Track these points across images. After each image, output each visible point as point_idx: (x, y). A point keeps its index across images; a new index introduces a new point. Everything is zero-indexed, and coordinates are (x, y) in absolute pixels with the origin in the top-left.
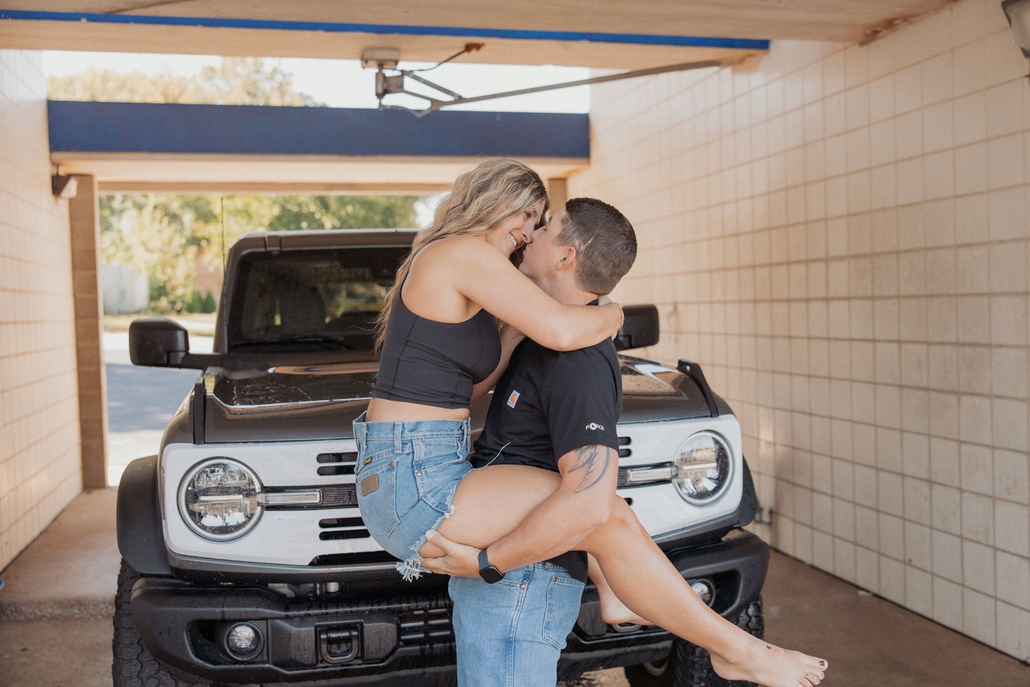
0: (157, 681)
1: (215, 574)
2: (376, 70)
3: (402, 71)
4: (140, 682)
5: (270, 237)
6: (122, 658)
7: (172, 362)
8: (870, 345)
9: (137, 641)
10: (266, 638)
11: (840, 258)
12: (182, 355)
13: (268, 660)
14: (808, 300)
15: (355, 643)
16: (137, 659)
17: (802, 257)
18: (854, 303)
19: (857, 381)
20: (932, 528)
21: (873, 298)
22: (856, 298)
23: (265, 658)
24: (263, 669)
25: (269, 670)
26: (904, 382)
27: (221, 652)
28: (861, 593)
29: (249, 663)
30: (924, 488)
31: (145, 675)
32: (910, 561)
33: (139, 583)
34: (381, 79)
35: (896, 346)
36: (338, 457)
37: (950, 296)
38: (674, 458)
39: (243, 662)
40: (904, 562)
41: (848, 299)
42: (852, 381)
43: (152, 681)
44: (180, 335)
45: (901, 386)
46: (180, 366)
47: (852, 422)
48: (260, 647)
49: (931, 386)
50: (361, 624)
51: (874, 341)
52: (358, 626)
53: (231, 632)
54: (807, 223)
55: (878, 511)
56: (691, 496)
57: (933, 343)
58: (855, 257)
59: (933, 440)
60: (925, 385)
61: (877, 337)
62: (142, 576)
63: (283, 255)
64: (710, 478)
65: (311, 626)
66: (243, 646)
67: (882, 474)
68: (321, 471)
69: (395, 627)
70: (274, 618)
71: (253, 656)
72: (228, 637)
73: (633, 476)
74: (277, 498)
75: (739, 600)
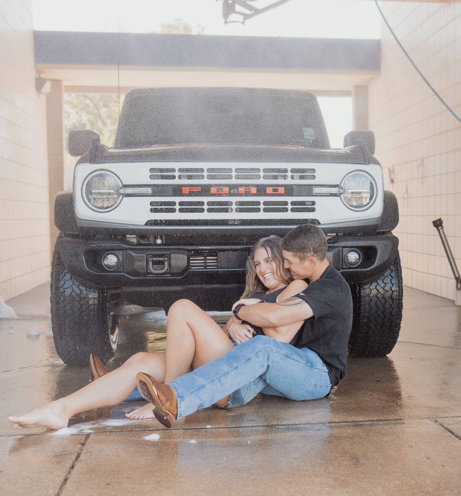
10: (122, 259)
15: (166, 264)
23: (122, 270)
24: (120, 275)
29: (114, 272)
34: (226, 6)
39: (110, 272)
48: (120, 265)
50: (169, 255)
65: (145, 254)
66: (112, 264)
68: (151, 177)
69: (186, 257)
70: (126, 249)
71: (116, 269)
72: (104, 259)
73: (316, 190)
74: (129, 191)
75: (377, 263)
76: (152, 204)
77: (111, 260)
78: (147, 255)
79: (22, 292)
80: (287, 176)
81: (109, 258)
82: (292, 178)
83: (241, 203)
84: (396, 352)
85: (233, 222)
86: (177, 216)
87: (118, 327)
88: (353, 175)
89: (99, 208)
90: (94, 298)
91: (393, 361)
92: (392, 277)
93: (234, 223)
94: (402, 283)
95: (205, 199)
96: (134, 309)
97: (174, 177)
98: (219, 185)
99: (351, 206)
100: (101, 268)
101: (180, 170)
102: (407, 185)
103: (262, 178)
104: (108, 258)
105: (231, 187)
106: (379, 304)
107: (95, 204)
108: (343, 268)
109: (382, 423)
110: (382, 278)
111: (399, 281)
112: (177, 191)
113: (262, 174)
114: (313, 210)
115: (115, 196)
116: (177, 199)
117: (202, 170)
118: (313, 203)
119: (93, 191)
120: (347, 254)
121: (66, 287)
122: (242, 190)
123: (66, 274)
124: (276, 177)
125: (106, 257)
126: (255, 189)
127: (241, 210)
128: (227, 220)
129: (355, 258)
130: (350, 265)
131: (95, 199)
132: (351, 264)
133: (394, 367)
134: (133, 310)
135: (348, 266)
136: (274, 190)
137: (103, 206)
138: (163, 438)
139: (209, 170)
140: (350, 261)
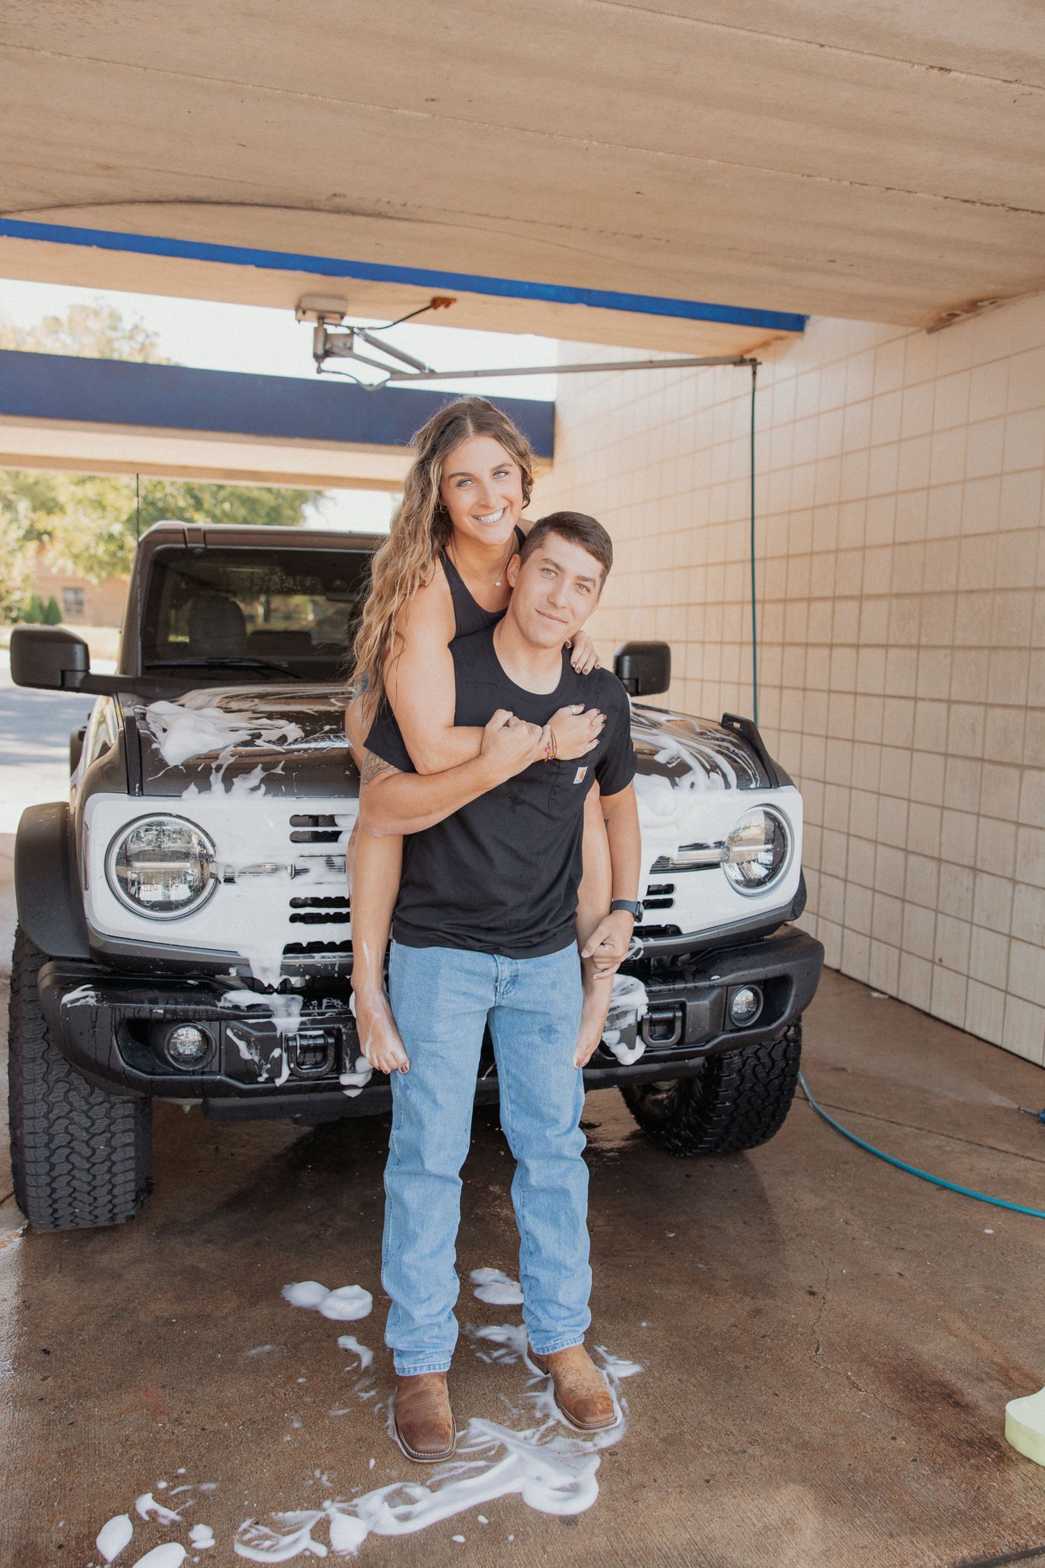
0: (68, 1085)
1: (152, 961)
2: (316, 325)
3: (351, 329)
4: (46, 1086)
5: (189, 530)
6: (24, 1056)
7: (68, 684)
8: (911, 703)
9: (42, 1034)
10: (218, 1041)
11: (878, 597)
12: (80, 676)
13: (220, 1071)
14: (831, 646)
15: (331, 1053)
16: (42, 1057)
17: (829, 593)
18: (892, 652)
19: (887, 746)
20: (972, 923)
21: (919, 647)
22: (895, 646)
23: (215, 1067)
24: (213, 1082)
25: (220, 1083)
26: (950, 751)
27: (158, 1058)
28: (875, 995)
29: (194, 1073)
30: (966, 877)
31: (52, 1078)
32: (941, 960)
33: (47, 968)
34: (321, 338)
35: (944, 706)
36: (315, 820)
37: (1020, 649)
38: (725, 839)
39: (187, 1073)
40: (933, 962)
41: (886, 646)
42: (882, 745)
43: (61, 1085)
44: (78, 649)
45: (946, 755)
46: (77, 690)
47: (878, 794)
48: (210, 1054)
49: (986, 757)
50: (339, 1030)
51: (915, 699)
52: (335, 1032)
53: (172, 1034)
54: (837, 551)
55: (903, 900)
56: (737, 882)
57: (993, 705)
58: (897, 595)
59: (982, 820)
60: (979, 755)
61: (919, 695)
62: (51, 959)
63: (208, 554)
64: (762, 864)
66: (188, 1052)
67: (912, 858)
68: (295, 837)
70: (228, 1018)
71: (200, 1064)
72: (169, 1042)
75: (790, 1011)
76: (296, 902)
89: (151, 907)
106: (759, 1070)
108: (724, 1032)
114: (669, 904)
118: (670, 888)
120: (734, 997)
129: (748, 1004)
130: (736, 1019)
132: (739, 1018)
135: (734, 1024)
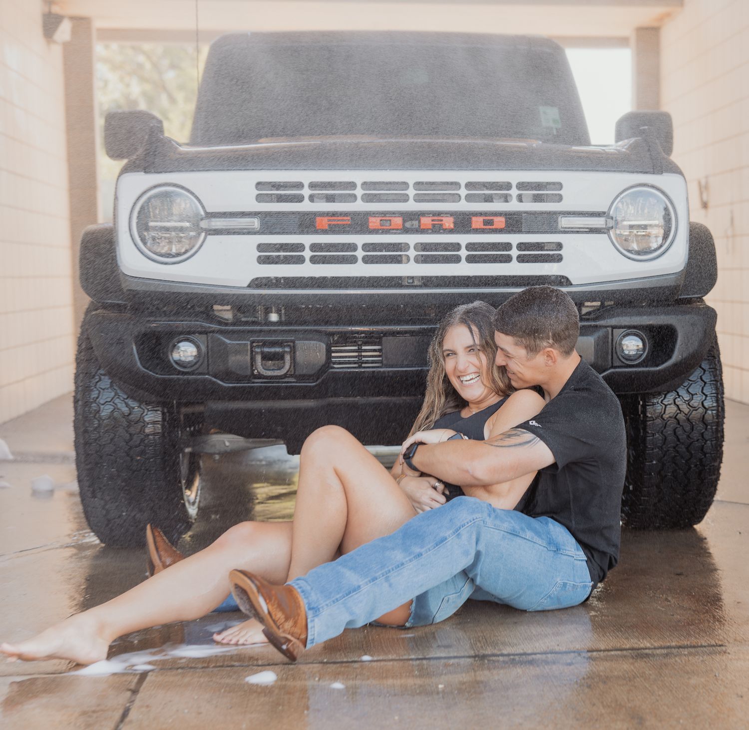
10: (207, 350)
13: (209, 373)
15: (288, 359)
23: (205, 370)
24: (202, 379)
25: (208, 380)
29: (192, 373)
36: (276, 186)
39: (184, 373)
48: (201, 360)
50: (293, 342)
52: (291, 343)
65: (248, 341)
68: (260, 198)
69: (324, 346)
70: (213, 332)
71: (194, 368)
72: (172, 351)
73: (564, 222)
74: (218, 223)
75: (676, 357)
76: (261, 247)
77: (186, 352)
78: (252, 342)
79: (22, 410)
80: (510, 195)
81: (182, 349)
82: (520, 199)
83: (425, 247)
84: (713, 521)
85: (411, 282)
86: (307, 270)
87: (200, 475)
88: (632, 193)
89: (162, 255)
90: (154, 423)
91: (707, 537)
92: (705, 383)
93: (413, 283)
94: (723, 393)
95: (360, 240)
96: (228, 441)
97: (299, 199)
98: (384, 214)
99: (629, 251)
100: (167, 366)
101: (313, 186)
102: (732, 212)
103: (463, 201)
104: (179, 348)
105: (409, 216)
106: (679, 432)
107: (155, 248)
108: (613, 367)
109: (686, 652)
110: (686, 384)
111: (717, 389)
112: (307, 223)
113: (463, 192)
114: (559, 259)
115: (192, 234)
116: (307, 240)
117: (352, 185)
118: (559, 246)
119: (151, 224)
120: (621, 340)
121: (102, 402)
122: (426, 221)
123: (103, 377)
124: (489, 199)
125: (175, 345)
126: (451, 219)
127: (426, 260)
128: (400, 278)
129: (635, 348)
130: (627, 360)
131: (154, 239)
132: (628, 358)
133: (708, 549)
134: (227, 444)
135: (623, 363)
136: (486, 223)
137: (169, 252)
138: (282, 679)
139: (365, 185)
140: (627, 352)
